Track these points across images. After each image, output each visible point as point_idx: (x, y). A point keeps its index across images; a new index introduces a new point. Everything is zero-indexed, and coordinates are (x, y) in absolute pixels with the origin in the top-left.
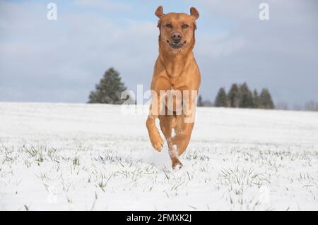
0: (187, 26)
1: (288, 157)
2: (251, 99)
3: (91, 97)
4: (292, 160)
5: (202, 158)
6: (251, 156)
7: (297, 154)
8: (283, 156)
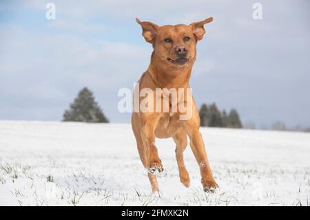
0: (189, 38)
1: (255, 175)
2: (220, 119)
3: (65, 116)
4: (259, 178)
5: (172, 176)
6: (219, 174)
7: (264, 173)
8: (250, 174)
